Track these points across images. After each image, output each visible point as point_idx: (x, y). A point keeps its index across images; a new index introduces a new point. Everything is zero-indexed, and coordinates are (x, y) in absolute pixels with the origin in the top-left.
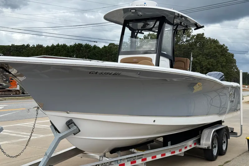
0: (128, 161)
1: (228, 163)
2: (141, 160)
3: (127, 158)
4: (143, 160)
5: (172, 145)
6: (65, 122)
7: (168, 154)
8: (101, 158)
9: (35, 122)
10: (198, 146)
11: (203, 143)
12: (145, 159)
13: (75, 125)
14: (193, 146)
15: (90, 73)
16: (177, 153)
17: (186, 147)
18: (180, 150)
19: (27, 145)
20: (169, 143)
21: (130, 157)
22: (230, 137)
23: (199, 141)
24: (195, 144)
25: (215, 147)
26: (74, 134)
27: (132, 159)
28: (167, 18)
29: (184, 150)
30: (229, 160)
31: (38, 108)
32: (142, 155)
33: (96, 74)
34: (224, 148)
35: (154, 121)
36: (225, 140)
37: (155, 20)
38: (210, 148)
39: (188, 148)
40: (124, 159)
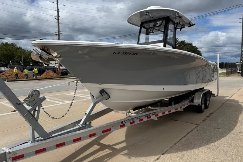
0: (145, 117)
1: (212, 115)
2: (154, 116)
3: (145, 115)
4: (156, 116)
5: (175, 104)
6: (99, 91)
7: (173, 111)
8: (127, 113)
9: (75, 92)
10: (192, 104)
11: (195, 102)
12: (158, 115)
13: (106, 93)
14: (189, 104)
15: (114, 53)
16: (179, 109)
17: (184, 105)
18: (181, 108)
19: (69, 109)
20: (173, 103)
21: (147, 114)
22: (211, 97)
23: (192, 101)
24: (190, 103)
25: (203, 104)
26: (106, 100)
27: (148, 115)
28: (170, 18)
29: (183, 107)
30: (212, 112)
31: (77, 81)
32: (155, 112)
33: (119, 54)
34: (208, 104)
35: (164, 89)
36: (208, 99)
37: (162, 20)
38: (201, 105)
39: (186, 106)
40: (142, 116)
